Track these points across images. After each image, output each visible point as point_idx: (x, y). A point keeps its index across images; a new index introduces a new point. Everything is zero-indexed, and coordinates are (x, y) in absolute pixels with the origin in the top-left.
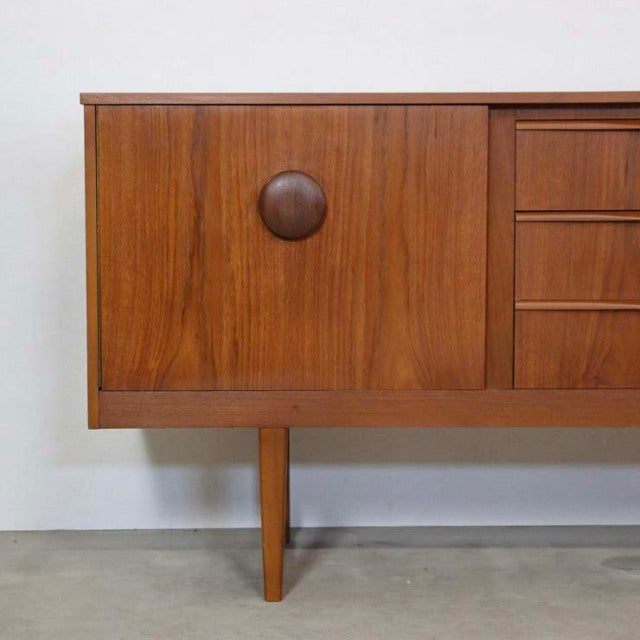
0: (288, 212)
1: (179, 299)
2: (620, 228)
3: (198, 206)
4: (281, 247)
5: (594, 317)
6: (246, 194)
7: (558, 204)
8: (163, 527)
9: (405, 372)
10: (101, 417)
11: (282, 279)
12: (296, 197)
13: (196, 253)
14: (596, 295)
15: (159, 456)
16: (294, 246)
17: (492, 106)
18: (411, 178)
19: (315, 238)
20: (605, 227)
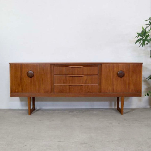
0: (30, 75)
1: (19, 84)
2: (65, 77)
3: (21, 74)
4: (30, 78)
5: (62, 86)
6: (26, 73)
7: (58, 74)
8: (22, 108)
9: (42, 91)
10: (11, 96)
11: (30, 82)
12: (31, 73)
13: (21, 79)
14: (62, 83)
15: (21, 100)
16: (31, 78)
17: (51, 64)
18: (43, 71)
19: (33, 77)
20: (63, 76)
